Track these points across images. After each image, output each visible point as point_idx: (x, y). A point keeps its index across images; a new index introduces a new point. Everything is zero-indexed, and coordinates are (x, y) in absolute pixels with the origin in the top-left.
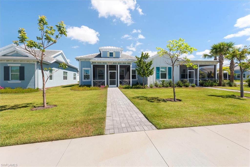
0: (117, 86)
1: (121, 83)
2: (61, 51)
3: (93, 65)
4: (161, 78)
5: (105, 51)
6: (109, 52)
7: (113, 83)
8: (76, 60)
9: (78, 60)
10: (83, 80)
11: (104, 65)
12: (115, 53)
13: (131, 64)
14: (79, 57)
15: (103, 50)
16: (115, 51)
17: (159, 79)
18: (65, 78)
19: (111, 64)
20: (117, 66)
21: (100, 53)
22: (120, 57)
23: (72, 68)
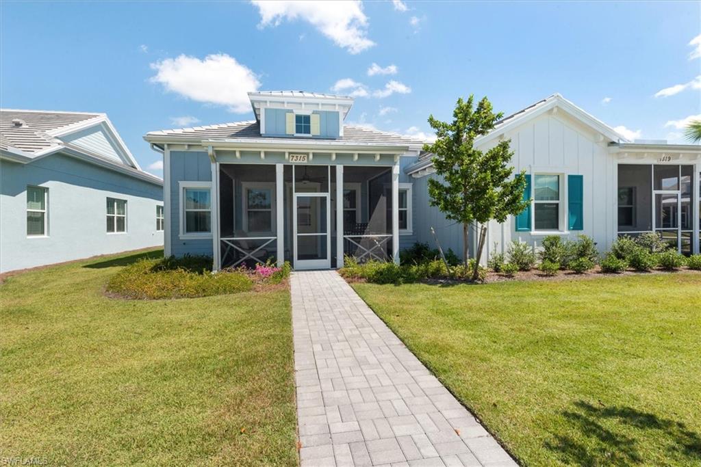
0: (334, 265)
1: (350, 250)
2: (102, 117)
3: (221, 165)
4: (537, 227)
5: (276, 110)
6: (291, 111)
7: (312, 251)
8: (149, 145)
9: (159, 145)
10: (184, 236)
11: (274, 167)
12: (318, 116)
13: (395, 164)
14: (165, 132)
15: (269, 106)
16: (320, 108)
17: (531, 230)
18: (115, 224)
19: (305, 162)
20: (334, 169)
21: (254, 122)
22: (341, 134)
23: (148, 186)
